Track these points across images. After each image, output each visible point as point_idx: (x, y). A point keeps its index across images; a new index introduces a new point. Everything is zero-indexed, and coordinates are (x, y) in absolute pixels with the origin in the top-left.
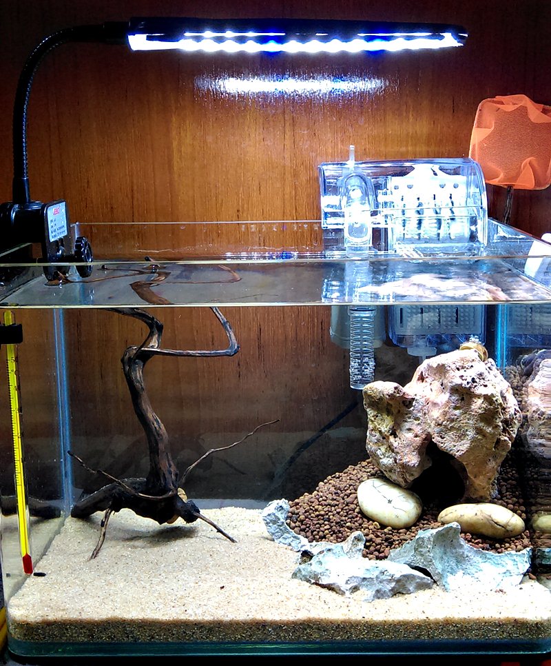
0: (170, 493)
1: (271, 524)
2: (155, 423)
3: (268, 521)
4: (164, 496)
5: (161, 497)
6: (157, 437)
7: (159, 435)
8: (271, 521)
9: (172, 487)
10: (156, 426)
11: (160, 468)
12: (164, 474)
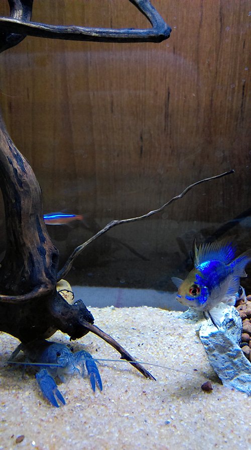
0: (41, 290)
1: (215, 352)
2: (14, 161)
3: (211, 345)
4: (29, 296)
5: (23, 297)
6: (18, 187)
7: (21, 183)
8: (216, 346)
9: (44, 277)
10: (16, 166)
11: (24, 244)
12: (31, 255)
